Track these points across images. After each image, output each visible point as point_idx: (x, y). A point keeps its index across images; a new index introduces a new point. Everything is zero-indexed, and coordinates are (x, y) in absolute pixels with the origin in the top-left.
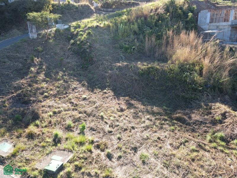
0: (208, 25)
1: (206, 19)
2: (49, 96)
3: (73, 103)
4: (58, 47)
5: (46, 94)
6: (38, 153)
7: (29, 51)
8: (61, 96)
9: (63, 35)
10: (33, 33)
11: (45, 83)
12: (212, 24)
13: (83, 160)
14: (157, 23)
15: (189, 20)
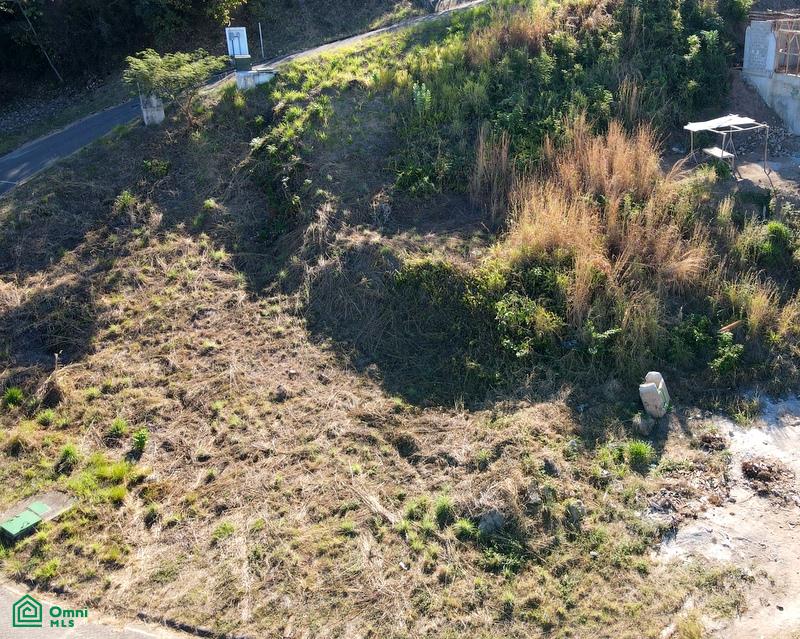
0: (771, 77)
1: (764, 53)
2: (120, 335)
3: (168, 363)
4: (215, 158)
5: (115, 328)
6: (10, 490)
7: (129, 170)
8: (150, 339)
9: (241, 113)
10: (151, 106)
11: (130, 288)
12: (779, 77)
13: (86, 520)
14: (563, 74)
15: (692, 60)
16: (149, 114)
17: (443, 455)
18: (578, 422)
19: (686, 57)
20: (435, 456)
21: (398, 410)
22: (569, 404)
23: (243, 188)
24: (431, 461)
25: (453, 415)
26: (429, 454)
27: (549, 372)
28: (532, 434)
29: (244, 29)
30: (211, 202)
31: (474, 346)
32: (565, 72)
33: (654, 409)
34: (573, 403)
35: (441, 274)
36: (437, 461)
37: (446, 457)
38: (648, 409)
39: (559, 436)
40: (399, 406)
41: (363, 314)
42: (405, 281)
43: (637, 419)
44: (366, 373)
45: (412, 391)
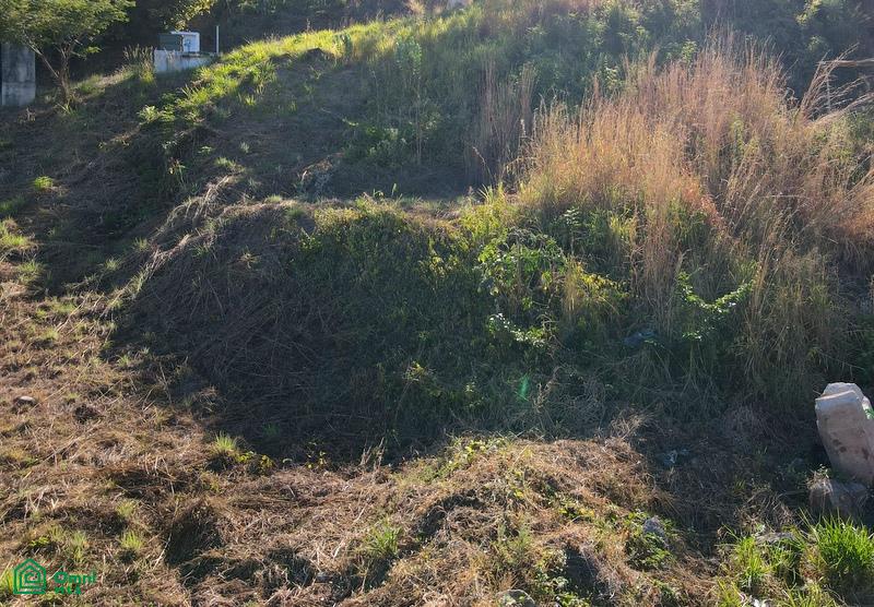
10: (16, 80)
14: (620, 38)
15: (809, 22)
16: (11, 91)
17: (283, 555)
18: (665, 487)
19: (799, 18)
20: (260, 558)
21: (219, 464)
22: (639, 447)
23: (108, 169)
24: (244, 571)
25: (351, 476)
26: (244, 554)
27: (591, 383)
28: (537, 487)
29: (198, 35)
30: (44, 182)
31: (429, 343)
32: (623, 35)
33: (859, 459)
34: (651, 445)
35: (383, 230)
36: (259, 573)
37: (288, 561)
38: (843, 459)
39: (614, 507)
40: (226, 454)
41: (226, 312)
42: (317, 252)
43: (821, 483)
44: (187, 403)
45: (271, 431)
